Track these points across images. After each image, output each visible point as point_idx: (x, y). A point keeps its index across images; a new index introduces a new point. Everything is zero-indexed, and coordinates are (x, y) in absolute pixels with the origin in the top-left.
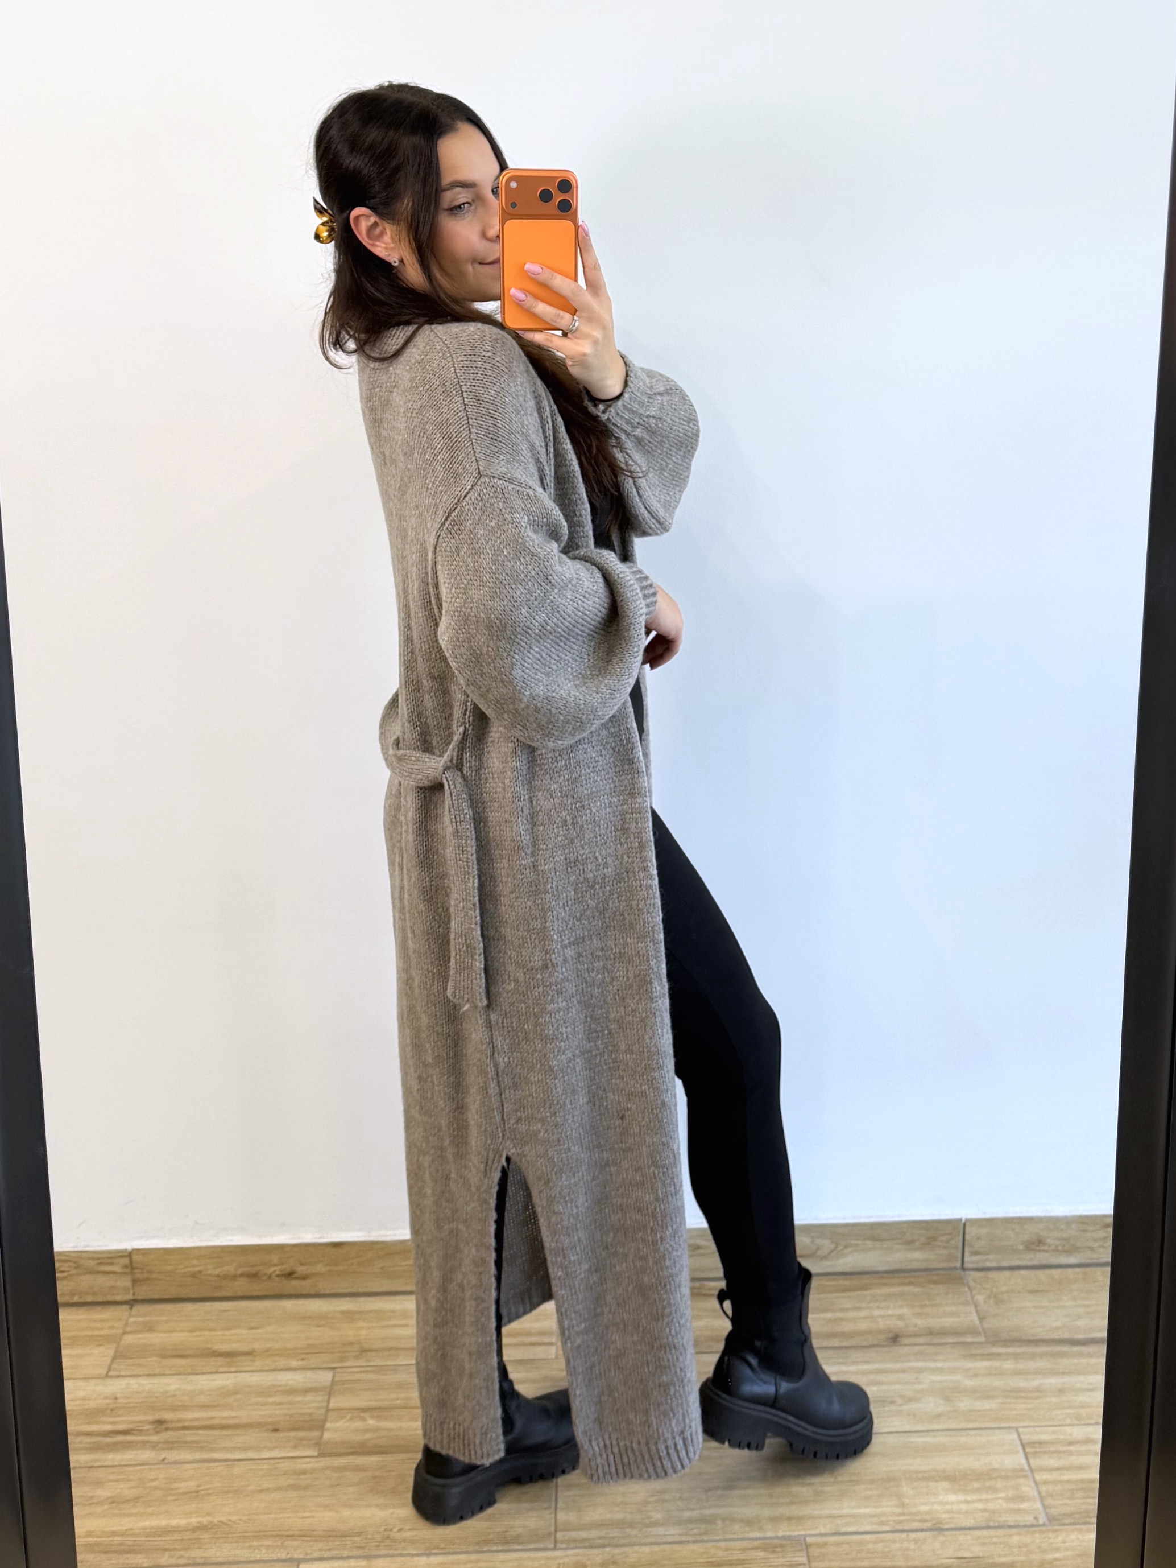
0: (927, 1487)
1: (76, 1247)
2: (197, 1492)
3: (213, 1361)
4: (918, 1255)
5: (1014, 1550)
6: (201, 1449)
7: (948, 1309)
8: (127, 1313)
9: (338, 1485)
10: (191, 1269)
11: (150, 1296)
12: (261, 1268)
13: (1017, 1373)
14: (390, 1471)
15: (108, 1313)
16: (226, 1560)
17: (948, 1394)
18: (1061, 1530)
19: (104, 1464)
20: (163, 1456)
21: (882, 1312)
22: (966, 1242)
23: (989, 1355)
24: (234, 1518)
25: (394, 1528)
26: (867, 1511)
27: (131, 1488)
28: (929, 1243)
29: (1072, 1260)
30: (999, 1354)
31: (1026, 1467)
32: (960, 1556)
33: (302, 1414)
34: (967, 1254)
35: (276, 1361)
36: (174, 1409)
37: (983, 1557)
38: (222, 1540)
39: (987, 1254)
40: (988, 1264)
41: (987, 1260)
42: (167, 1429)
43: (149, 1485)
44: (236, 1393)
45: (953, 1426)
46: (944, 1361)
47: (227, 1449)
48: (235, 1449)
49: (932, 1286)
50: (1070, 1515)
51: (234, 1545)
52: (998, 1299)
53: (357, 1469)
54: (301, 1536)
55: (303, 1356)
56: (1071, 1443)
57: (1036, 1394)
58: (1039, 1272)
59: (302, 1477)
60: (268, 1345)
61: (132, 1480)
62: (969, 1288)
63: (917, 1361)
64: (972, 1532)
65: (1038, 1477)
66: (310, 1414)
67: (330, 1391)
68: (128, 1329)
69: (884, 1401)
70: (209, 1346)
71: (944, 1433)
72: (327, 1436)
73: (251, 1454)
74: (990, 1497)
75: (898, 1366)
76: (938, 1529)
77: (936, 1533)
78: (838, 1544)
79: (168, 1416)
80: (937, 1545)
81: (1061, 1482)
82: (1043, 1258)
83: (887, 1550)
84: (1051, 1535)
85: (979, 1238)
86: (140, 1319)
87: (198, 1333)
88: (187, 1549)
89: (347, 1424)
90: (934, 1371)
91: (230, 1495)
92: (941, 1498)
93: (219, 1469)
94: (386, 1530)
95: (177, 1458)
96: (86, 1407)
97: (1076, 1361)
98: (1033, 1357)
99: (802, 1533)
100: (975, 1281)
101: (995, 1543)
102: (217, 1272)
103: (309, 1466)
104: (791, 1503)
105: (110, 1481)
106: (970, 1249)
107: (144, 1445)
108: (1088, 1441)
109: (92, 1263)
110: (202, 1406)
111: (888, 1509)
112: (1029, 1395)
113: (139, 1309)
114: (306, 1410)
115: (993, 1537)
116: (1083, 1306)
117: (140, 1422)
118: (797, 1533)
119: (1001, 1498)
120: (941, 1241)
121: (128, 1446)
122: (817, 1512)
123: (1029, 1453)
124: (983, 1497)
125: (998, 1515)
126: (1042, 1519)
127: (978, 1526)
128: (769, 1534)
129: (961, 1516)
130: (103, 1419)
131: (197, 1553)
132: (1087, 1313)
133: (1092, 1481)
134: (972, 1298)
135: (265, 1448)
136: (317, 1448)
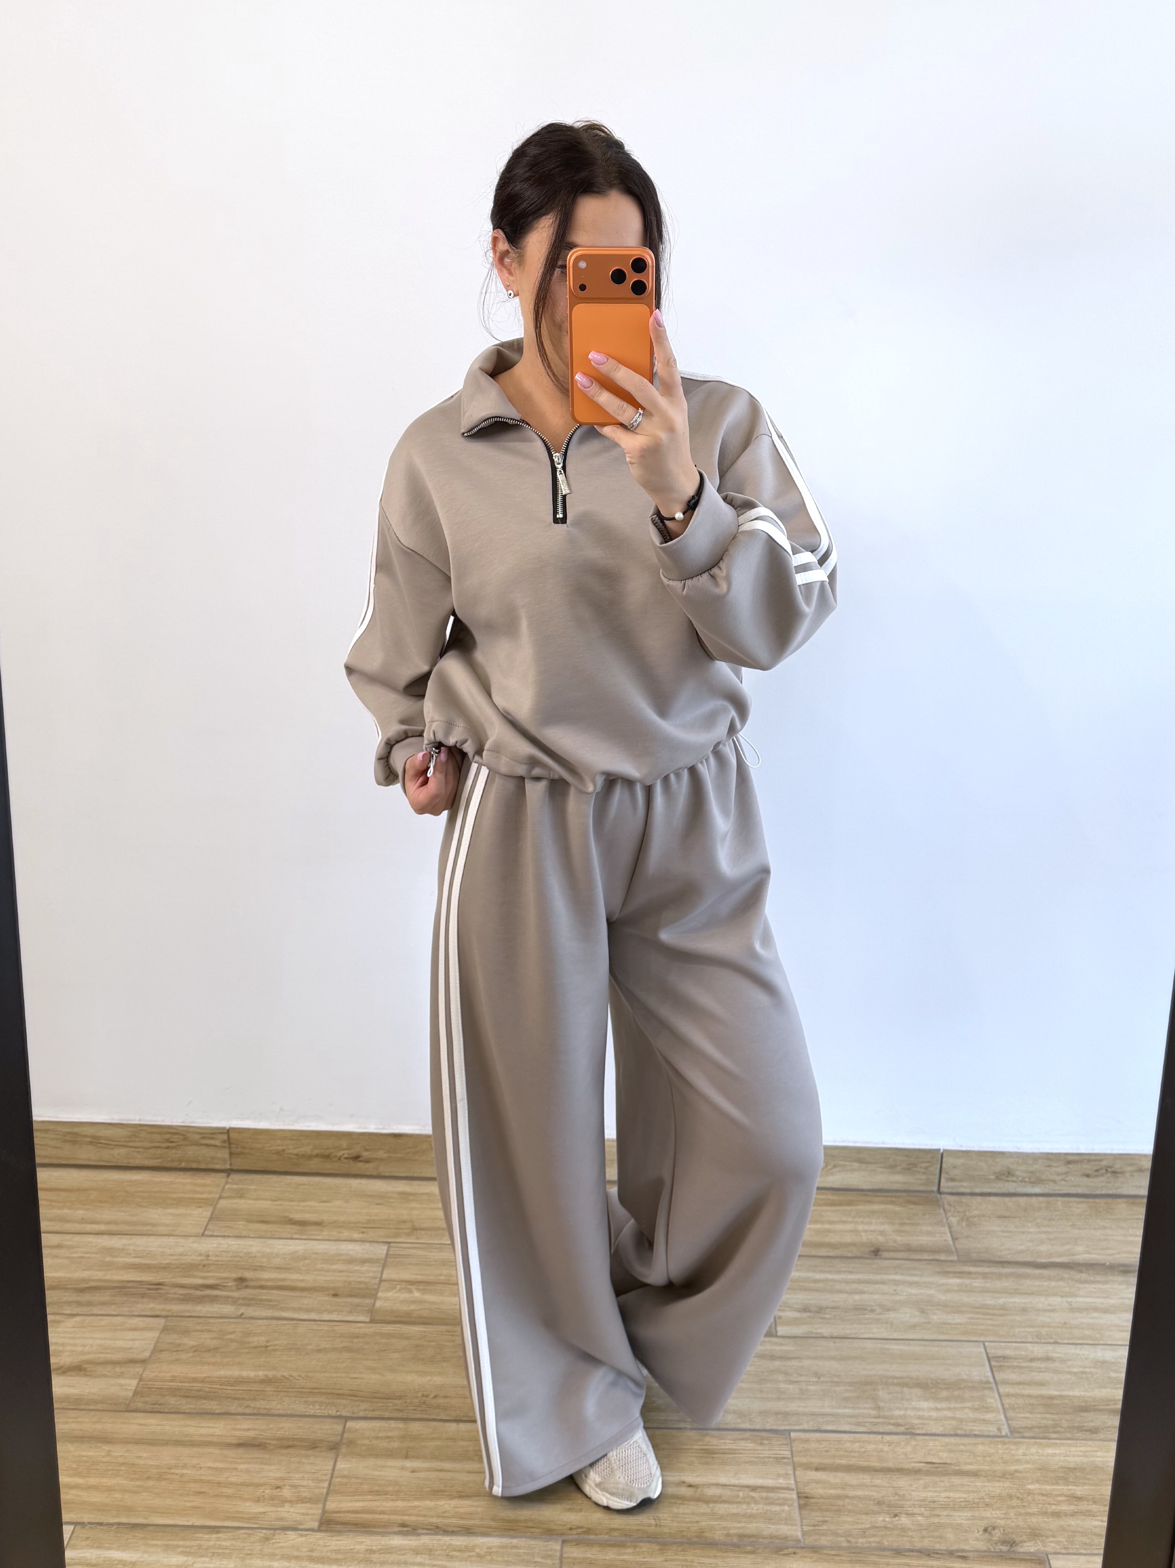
0: (902, 1392)
1: (184, 1122)
2: (267, 1347)
3: (290, 1228)
4: (900, 1178)
5: (980, 1459)
6: (272, 1307)
7: (924, 1228)
8: (223, 1181)
9: (385, 1350)
10: (277, 1148)
11: (243, 1168)
12: (332, 1151)
13: (985, 1291)
14: (429, 1341)
15: (208, 1180)
16: (285, 1412)
17: (923, 1306)
18: (1022, 1442)
19: (194, 1314)
20: (242, 1311)
21: (866, 1227)
22: (943, 1170)
23: (961, 1272)
24: (294, 1374)
25: (429, 1394)
26: (847, 1411)
27: (212, 1339)
28: (910, 1168)
29: (1037, 1190)
30: (970, 1273)
31: (991, 1380)
32: (930, 1461)
33: (360, 1282)
34: (943, 1180)
35: (341, 1233)
36: (256, 1269)
37: (950, 1464)
38: (283, 1394)
39: (961, 1180)
40: (962, 1190)
41: (962, 1186)
42: (247, 1287)
43: (229, 1336)
44: (305, 1259)
45: (926, 1337)
46: (921, 1276)
47: (295, 1310)
48: (300, 1309)
49: (911, 1207)
50: (1031, 1428)
51: (294, 1399)
52: (971, 1222)
53: (402, 1337)
54: (350, 1396)
55: (364, 1230)
56: (1032, 1360)
57: (1002, 1312)
58: (1007, 1199)
59: (355, 1340)
60: (335, 1218)
61: (214, 1331)
62: (944, 1210)
63: (896, 1274)
64: (940, 1438)
65: (1001, 1390)
66: (366, 1283)
67: (384, 1263)
68: (224, 1194)
69: (865, 1309)
70: (288, 1214)
71: (916, 1342)
72: (378, 1304)
73: (313, 1316)
74: (957, 1405)
75: (878, 1277)
77: (909, 1437)
78: (818, 1441)
79: (248, 1275)
80: (909, 1449)
81: (1022, 1396)
82: (1011, 1187)
83: (863, 1450)
84: (1012, 1447)
85: (954, 1167)
86: (235, 1186)
87: (278, 1203)
88: (254, 1399)
89: (397, 1295)
90: (911, 1284)
91: (293, 1352)
92: (914, 1404)
93: (286, 1327)
94: (423, 1396)
95: (253, 1314)
96: (183, 1261)
97: (1037, 1283)
98: (1000, 1276)
99: (788, 1428)
100: (950, 1205)
101: (962, 1451)
102: (296, 1151)
103: (362, 1331)
104: (779, 1399)
105: (197, 1331)
106: (947, 1176)
107: (226, 1300)
108: (1048, 1359)
109: (197, 1137)
110: (277, 1268)
111: (866, 1411)
112: (996, 1312)
113: (235, 1177)
114: (362, 1279)
115: (959, 1445)
116: (1045, 1232)
117: (225, 1278)
118: (782, 1428)
119: (969, 1408)
120: (921, 1167)
121: (214, 1299)
122: (801, 1409)
123: (995, 1366)
124: (952, 1405)
125: (964, 1423)
126: (1005, 1431)
127: (947, 1433)
128: (758, 1427)
129: (931, 1422)
130: (196, 1273)
131: (262, 1404)
132: (1050, 1239)
133: (1051, 1398)
134: (947, 1219)
135: (326, 1310)
136: (369, 1315)
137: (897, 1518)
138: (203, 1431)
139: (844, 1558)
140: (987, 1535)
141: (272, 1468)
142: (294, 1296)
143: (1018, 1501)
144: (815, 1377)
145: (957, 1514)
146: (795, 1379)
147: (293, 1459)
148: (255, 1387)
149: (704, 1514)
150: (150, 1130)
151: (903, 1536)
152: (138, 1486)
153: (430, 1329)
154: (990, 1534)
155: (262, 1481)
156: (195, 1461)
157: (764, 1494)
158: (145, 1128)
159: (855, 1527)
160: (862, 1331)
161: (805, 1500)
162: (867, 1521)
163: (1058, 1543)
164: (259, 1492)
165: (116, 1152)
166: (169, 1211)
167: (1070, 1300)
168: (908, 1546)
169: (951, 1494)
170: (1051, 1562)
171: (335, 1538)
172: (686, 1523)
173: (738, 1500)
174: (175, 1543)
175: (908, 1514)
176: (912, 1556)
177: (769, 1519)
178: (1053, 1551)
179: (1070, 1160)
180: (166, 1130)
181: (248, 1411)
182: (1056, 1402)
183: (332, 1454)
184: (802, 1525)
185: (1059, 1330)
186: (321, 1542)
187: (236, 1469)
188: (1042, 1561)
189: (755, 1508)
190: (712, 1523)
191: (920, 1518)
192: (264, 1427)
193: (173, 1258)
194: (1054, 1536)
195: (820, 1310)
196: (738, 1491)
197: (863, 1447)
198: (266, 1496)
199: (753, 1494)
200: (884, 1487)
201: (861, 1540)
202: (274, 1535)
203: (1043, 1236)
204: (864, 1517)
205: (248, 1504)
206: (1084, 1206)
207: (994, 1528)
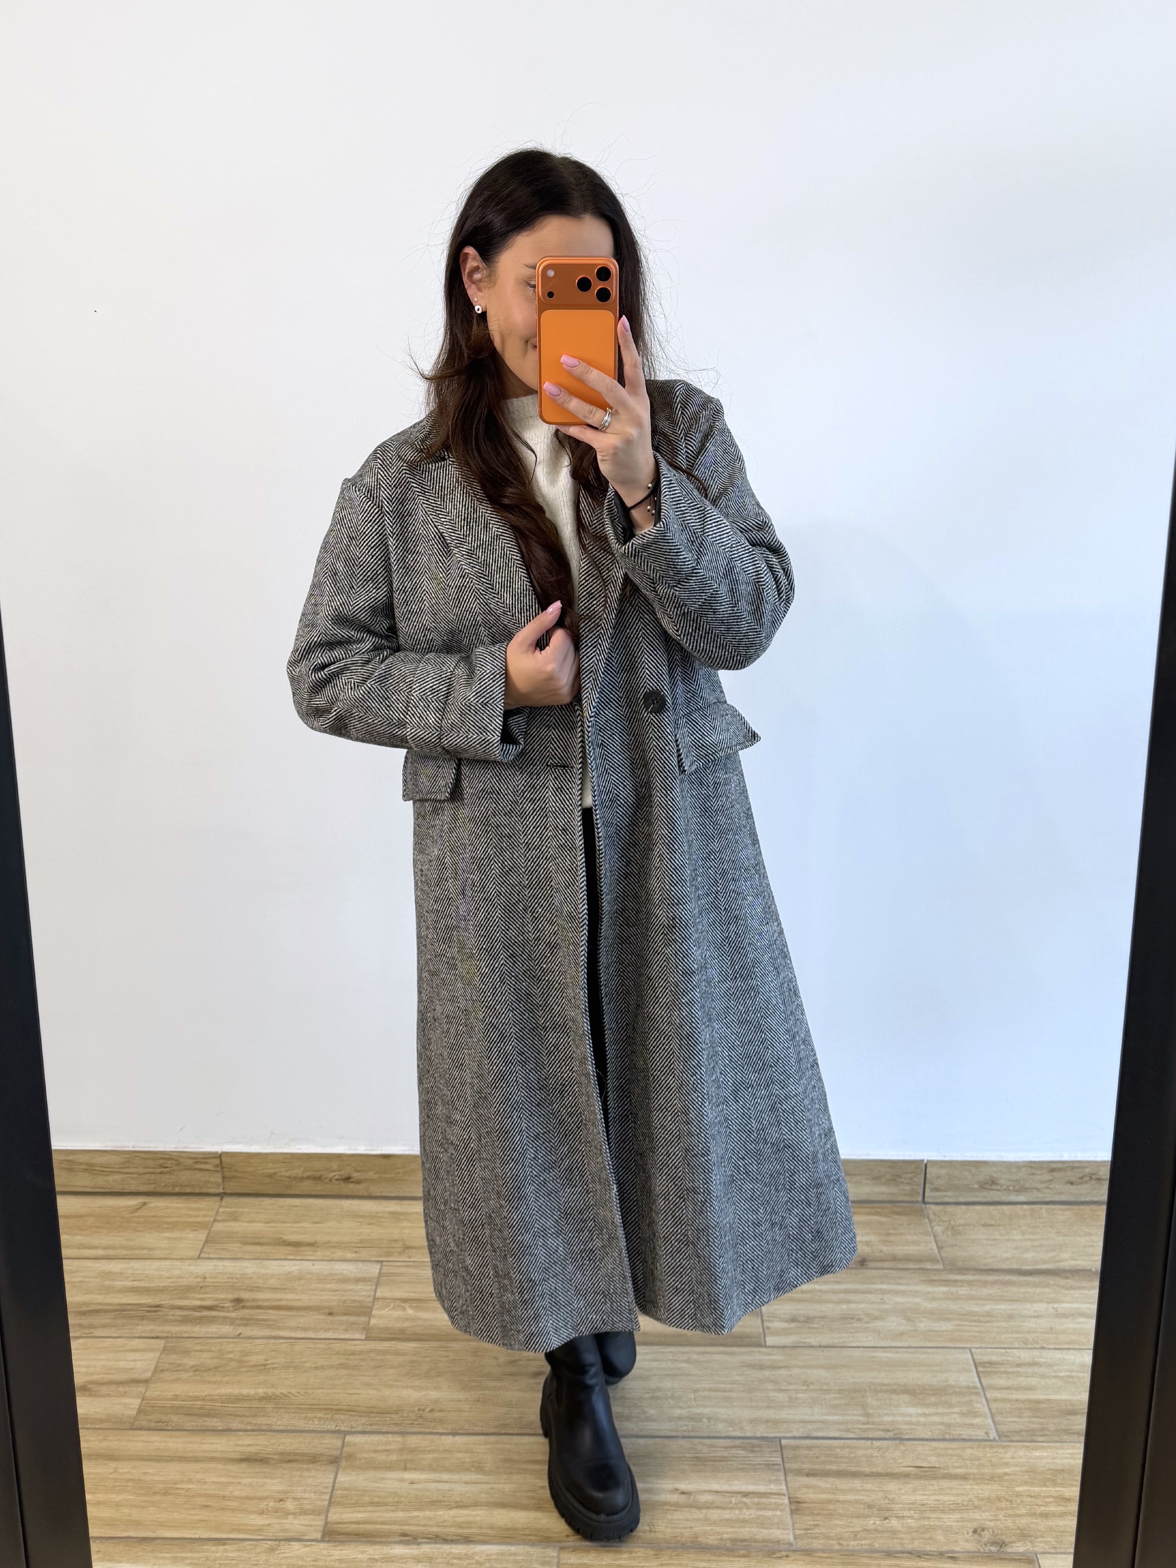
0: (890, 1399)
1: (176, 1148)
2: (265, 1365)
3: (283, 1249)
4: (883, 1189)
5: (968, 1462)
6: (269, 1327)
7: (910, 1238)
8: (218, 1204)
9: (381, 1366)
10: (268, 1171)
11: (235, 1191)
12: (323, 1172)
13: (970, 1298)
14: (424, 1357)
15: (202, 1203)
16: (285, 1428)
17: (909, 1314)
18: (1009, 1446)
19: (193, 1335)
20: (239, 1331)
22: (927, 1181)
23: (946, 1281)
24: (293, 1391)
25: (426, 1408)
26: (836, 1418)
27: (213, 1358)
28: (894, 1180)
29: (1020, 1198)
30: (956, 1281)
31: (978, 1385)
32: (919, 1465)
33: (354, 1301)
34: (927, 1190)
35: (334, 1253)
36: (251, 1289)
37: (939, 1468)
38: (283, 1410)
39: (946, 1191)
40: (947, 1200)
41: (945, 1196)
42: (244, 1307)
43: (229, 1356)
44: (300, 1279)
45: (913, 1345)
46: (907, 1285)
47: (291, 1329)
48: (297, 1328)
49: (896, 1217)
50: (1019, 1432)
51: (293, 1415)
52: (955, 1231)
53: (397, 1353)
54: (348, 1411)
55: (357, 1249)
56: (1018, 1365)
57: (989, 1319)
58: (991, 1208)
59: (352, 1357)
60: (328, 1238)
61: (213, 1351)
62: (930, 1220)
63: (882, 1283)
64: (929, 1443)
65: (989, 1395)
66: (360, 1301)
67: (377, 1282)
68: (218, 1218)
69: (851, 1318)
70: (281, 1236)
71: (903, 1350)
72: (373, 1321)
73: (310, 1334)
74: (946, 1411)
75: (865, 1287)
76: (899, 1438)
77: (897, 1442)
78: (810, 1448)
79: (244, 1295)
80: (898, 1454)
81: (1010, 1401)
82: (995, 1196)
83: (853, 1455)
84: (1000, 1450)
85: (938, 1177)
86: (228, 1210)
87: (272, 1225)
88: (254, 1416)
89: (391, 1312)
90: (897, 1293)
91: (291, 1370)
92: (902, 1410)
93: (284, 1346)
94: (419, 1410)
95: (251, 1334)
96: (181, 1284)
97: (1023, 1290)
98: (985, 1284)
99: (778, 1435)
100: (935, 1214)
101: (951, 1455)
102: (288, 1174)
103: (358, 1348)
104: (769, 1407)
105: (196, 1351)
106: (931, 1186)
107: (224, 1320)
108: (1034, 1364)
109: (190, 1162)
110: (273, 1289)
111: (855, 1418)
112: (982, 1318)
113: (227, 1200)
114: (358, 1298)
115: (948, 1449)
116: (1030, 1240)
117: (222, 1300)
118: (773, 1435)
119: (957, 1413)
120: (905, 1178)
121: (212, 1320)
122: (791, 1417)
123: (981, 1372)
124: (941, 1410)
125: (952, 1428)
126: (993, 1435)
127: (935, 1437)
128: (749, 1434)
129: (920, 1428)
130: (194, 1295)
131: (261, 1420)
132: (1034, 1246)
133: (1038, 1402)
134: (932, 1229)
135: (322, 1329)
136: (365, 1332)
137: (887, 1521)
138: (206, 1447)
139: (836, 1561)
140: (976, 1536)
141: (275, 1481)
142: (290, 1316)
143: (1008, 1503)
144: (804, 1385)
145: (945, 1516)
146: (783, 1388)
147: (294, 1473)
148: (255, 1404)
149: (699, 1520)
150: (143, 1155)
151: (894, 1538)
152: (145, 1502)
153: (426, 1345)
154: (980, 1534)
155: (266, 1494)
156: (199, 1476)
157: (756, 1500)
158: (138, 1154)
159: (847, 1530)
160: (850, 1339)
161: (797, 1506)
162: (857, 1525)
163: (1047, 1543)
164: (263, 1505)
165: (111, 1178)
166: (167, 1235)
167: (1056, 1306)
168: (899, 1548)
169: (941, 1497)
170: (1040, 1562)
171: (339, 1548)
172: (680, 1528)
173: (731, 1506)
174: (184, 1555)
175: (897, 1517)
176: (903, 1557)
177: (763, 1523)
178: (1042, 1550)
179: (1054, 1168)
180: (161, 1156)
181: (249, 1427)
182: (1042, 1406)
183: (332, 1468)
184: (794, 1529)
185: (1046, 1335)
186: (325, 1552)
187: (239, 1483)
188: (1030, 1559)
189: (747, 1513)
190: (705, 1528)
191: (909, 1521)
192: (265, 1442)
193: (171, 1280)
194: (1043, 1537)
195: (809, 1320)
196: (731, 1497)
197: (852, 1453)
198: (270, 1509)
199: (744, 1500)
200: (875, 1491)
201: (852, 1543)
202: (279, 1546)
203: (1028, 1244)
204: (855, 1520)
205: (252, 1517)
206: (1068, 1214)
207: (983, 1530)
